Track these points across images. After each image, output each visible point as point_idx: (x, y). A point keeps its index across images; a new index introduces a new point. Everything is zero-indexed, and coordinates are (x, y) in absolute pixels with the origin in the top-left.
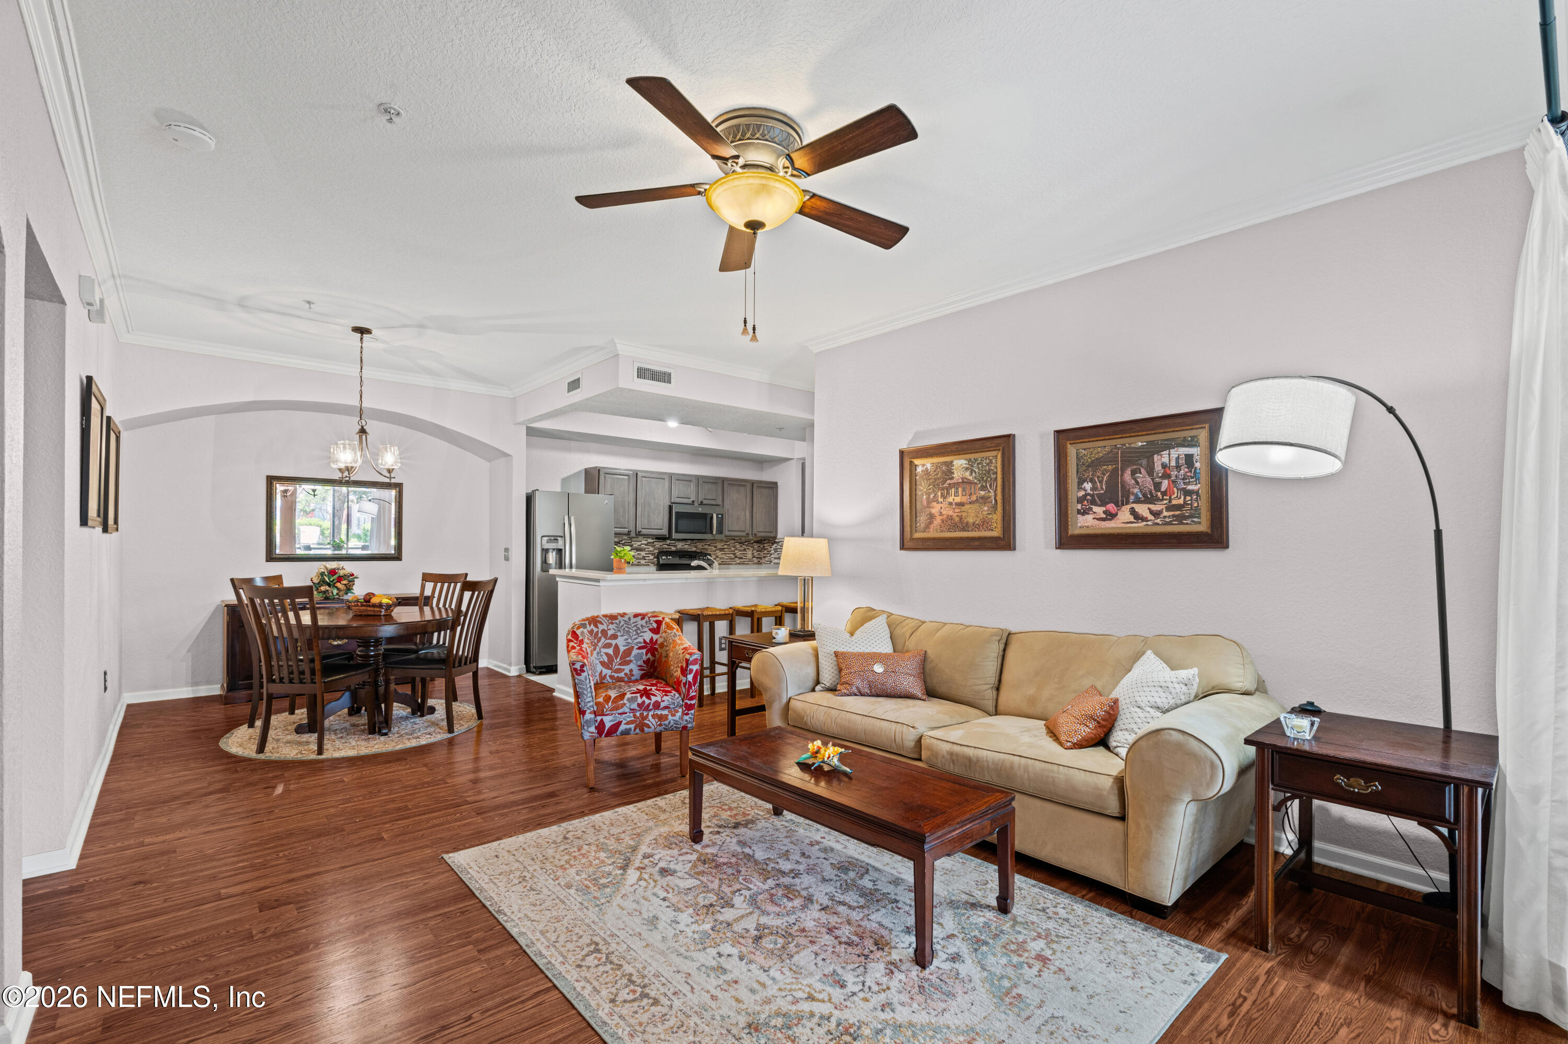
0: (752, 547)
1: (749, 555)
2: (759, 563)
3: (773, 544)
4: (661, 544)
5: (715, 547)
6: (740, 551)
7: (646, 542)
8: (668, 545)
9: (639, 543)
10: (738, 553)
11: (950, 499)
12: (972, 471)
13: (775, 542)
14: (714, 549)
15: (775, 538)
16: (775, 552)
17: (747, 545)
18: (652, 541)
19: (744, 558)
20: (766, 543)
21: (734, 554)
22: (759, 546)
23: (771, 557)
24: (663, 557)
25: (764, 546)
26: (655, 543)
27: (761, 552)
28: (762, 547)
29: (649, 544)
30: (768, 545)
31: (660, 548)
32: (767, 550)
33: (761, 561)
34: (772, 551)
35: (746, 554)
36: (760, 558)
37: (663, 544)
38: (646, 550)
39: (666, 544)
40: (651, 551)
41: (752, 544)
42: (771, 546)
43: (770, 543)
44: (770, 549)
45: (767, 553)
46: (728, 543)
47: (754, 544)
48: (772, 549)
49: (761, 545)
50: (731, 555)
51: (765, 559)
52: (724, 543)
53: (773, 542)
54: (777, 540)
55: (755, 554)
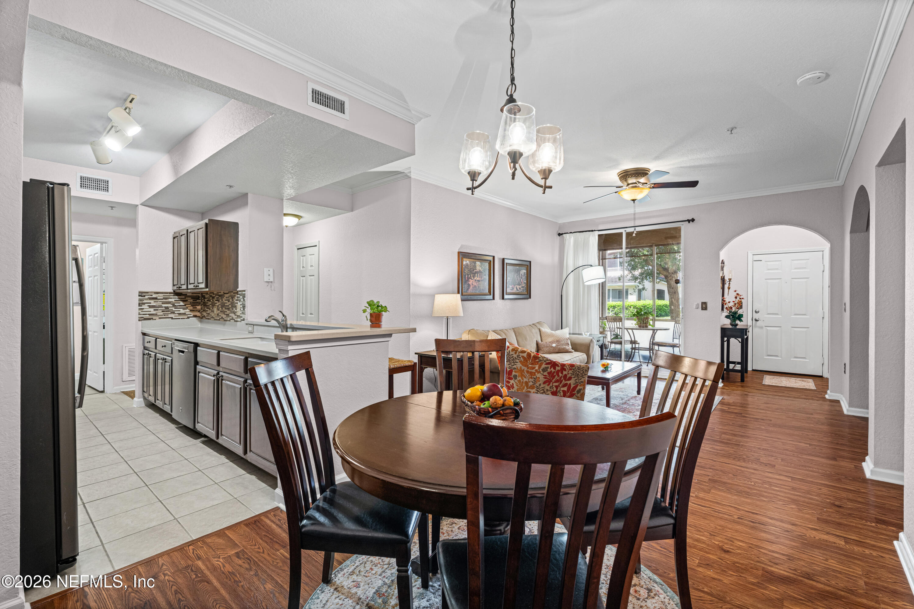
11: (475, 278)
12: (482, 268)
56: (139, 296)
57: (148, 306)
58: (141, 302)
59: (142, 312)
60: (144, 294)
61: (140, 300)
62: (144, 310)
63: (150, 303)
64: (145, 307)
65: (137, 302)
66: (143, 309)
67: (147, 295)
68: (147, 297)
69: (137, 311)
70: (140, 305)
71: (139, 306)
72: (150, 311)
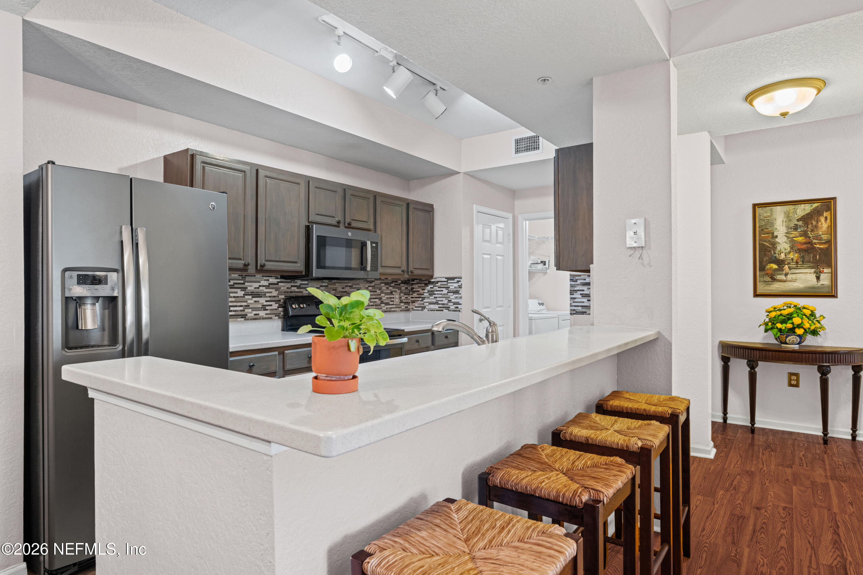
0: (400, 289)
1: (397, 301)
2: (407, 310)
3: (426, 285)
4: (289, 285)
6: (386, 294)
7: (266, 283)
8: (298, 287)
9: (257, 285)
10: (384, 297)
13: (430, 283)
15: (432, 277)
16: (431, 295)
17: (393, 287)
18: (275, 281)
19: (391, 303)
20: (416, 284)
21: (380, 299)
22: (409, 288)
23: (424, 301)
24: (294, 306)
25: (414, 288)
26: (280, 284)
27: (409, 295)
28: (412, 288)
29: (271, 286)
30: (418, 287)
31: (288, 292)
32: (418, 293)
33: (409, 307)
34: (425, 294)
35: (393, 298)
36: (408, 303)
37: (292, 286)
38: (267, 295)
39: (295, 286)
40: (274, 297)
41: (400, 285)
42: (423, 288)
43: (422, 284)
44: (423, 291)
45: (418, 296)
46: (373, 284)
47: (401, 285)
48: (426, 291)
49: (411, 287)
50: (377, 300)
51: (414, 304)
52: (369, 285)
53: (427, 282)
54: (433, 280)
55: (403, 298)
56: (571, 280)
57: (581, 294)
58: (572, 289)
59: (574, 302)
60: (577, 278)
61: (572, 286)
62: (576, 300)
63: (583, 290)
64: (577, 295)
65: (568, 289)
66: (575, 298)
67: (580, 279)
68: (579, 282)
69: (568, 302)
70: (572, 292)
71: (571, 294)
72: (583, 302)
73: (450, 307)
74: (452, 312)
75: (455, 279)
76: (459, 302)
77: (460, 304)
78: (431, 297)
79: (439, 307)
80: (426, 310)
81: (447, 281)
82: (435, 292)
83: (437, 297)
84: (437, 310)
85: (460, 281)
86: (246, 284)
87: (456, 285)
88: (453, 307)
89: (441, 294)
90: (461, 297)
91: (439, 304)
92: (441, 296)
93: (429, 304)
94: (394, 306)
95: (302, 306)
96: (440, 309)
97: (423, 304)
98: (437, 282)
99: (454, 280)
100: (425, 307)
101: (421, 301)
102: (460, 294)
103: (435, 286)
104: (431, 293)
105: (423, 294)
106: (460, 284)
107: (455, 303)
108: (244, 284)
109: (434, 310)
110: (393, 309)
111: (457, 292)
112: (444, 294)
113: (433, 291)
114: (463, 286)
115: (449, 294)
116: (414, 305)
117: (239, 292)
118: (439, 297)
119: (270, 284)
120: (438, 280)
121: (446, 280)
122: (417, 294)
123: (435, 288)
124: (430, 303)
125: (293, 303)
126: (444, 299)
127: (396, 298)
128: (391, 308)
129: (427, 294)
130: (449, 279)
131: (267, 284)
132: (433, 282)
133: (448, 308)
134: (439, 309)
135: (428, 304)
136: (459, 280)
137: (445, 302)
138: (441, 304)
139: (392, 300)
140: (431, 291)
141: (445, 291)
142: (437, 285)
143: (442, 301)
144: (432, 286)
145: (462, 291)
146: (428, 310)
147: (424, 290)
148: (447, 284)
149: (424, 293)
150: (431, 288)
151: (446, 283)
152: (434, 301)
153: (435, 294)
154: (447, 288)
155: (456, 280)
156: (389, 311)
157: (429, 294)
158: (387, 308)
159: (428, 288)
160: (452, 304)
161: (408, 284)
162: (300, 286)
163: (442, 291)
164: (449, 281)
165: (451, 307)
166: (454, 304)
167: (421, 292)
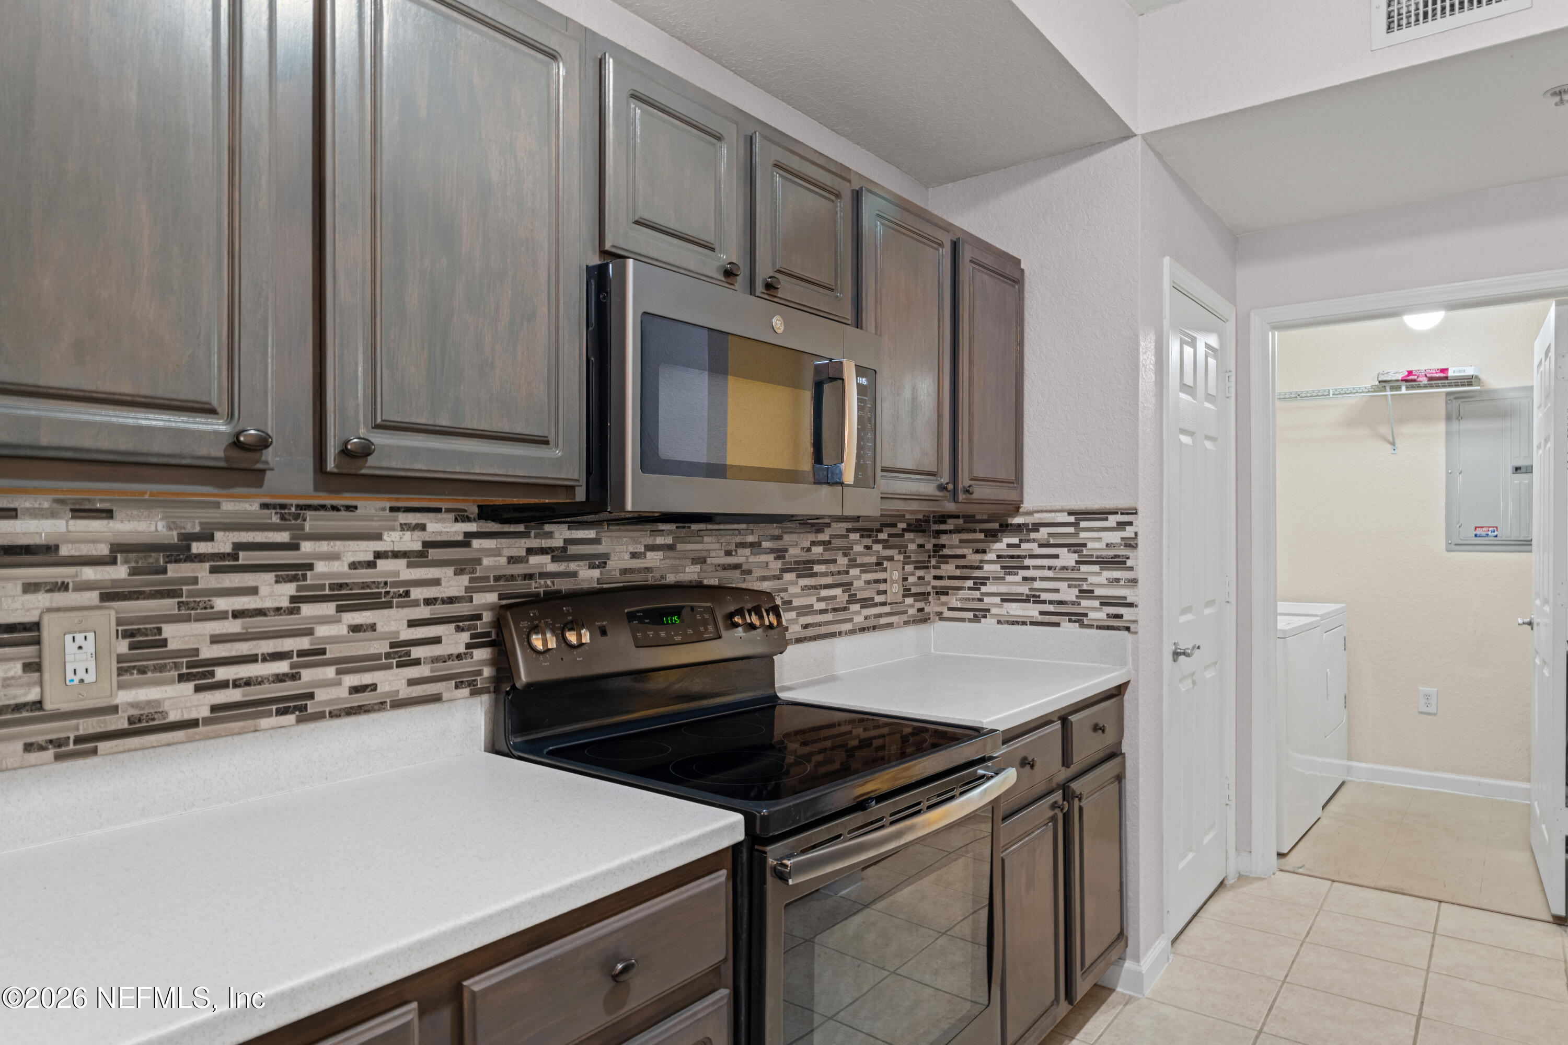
0: (902, 549)
1: (895, 589)
2: (922, 619)
3: (993, 535)
4: (518, 547)
5: (780, 554)
6: (865, 568)
7: (411, 542)
8: (559, 554)
9: (363, 550)
10: (859, 579)
13: (1006, 528)
14: (776, 565)
15: (1016, 509)
16: (1009, 570)
17: (886, 545)
18: (455, 530)
19: (879, 599)
20: (951, 532)
21: (847, 586)
22: (929, 546)
23: (984, 589)
24: (537, 642)
25: (944, 546)
26: (476, 543)
27: (927, 568)
28: (938, 547)
29: (433, 553)
30: (961, 541)
31: (512, 577)
32: (961, 562)
33: (927, 609)
34: (987, 567)
35: (885, 581)
36: (923, 596)
37: (530, 551)
38: (417, 593)
39: (543, 551)
40: (451, 600)
41: (902, 536)
42: (980, 546)
43: (974, 531)
44: (979, 557)
45: (958, 573)
46: (824, 537)
47: (908, 536)
48: (992, 556)
49: (934, 541)
50: (837, 592)
51: (944, 598)
52: (812, 537)
53: (996, 526)
54: (1018, 520)
55: (912, 579)
73: (1086, 615)
74: (1094, 631)
75: (1111, 517)
76: (1125, 598)
77: (1131, 605)
78: (1009, 578)
79: (1041, 613)
80: (989, 623)
81: (1075, 525)
82: (1027, 562)
83: (1033, 579)
84: (1032, 623)
85: (1130, 524)
86: (307, 547)
87: (1115, 537)
88: (1099, 615)
89: (1050, 568)
90: (1134, 581)
91: (1044, 602)
92: (1050, 574)
93: (1003, 600)
94: (887, 609)
95: (572, 637)
96: (1047, 619)
97: (981, 600)
98: (1036, 527)
99: (1106, 519)
100: (988, 610)
101: (970, 589)
102: (1131, 569)
103: (1028, 541)
104: (1012, 563)
105: (980, 568)
106: (1129, 532)
107: (1106, 602)
108: (293, 546)
109: (1024, 623)
110: (883, 621)
111: (1118, 562)
112: (1064, 568)
113: (1019, 557)
114: (1141, 541)
115: (1084, 568)
116: (944, 604)
117: (263, 590)
118: (1043, 579)
119: (427, 545)
120: (1037, 518)
121: (1072, 519)
122: (957, 567)
123: (1024, 546)
124: (1007, 599)
125: (535, 629)
126: (1063, 585)
127: (893, 582)
128: (879, 616)
129: (997, 567)
130: (1081, 515)
131: (418, 546)
132: (1019, 525)
133: (1079, 618)
134: (1041, 618)
135: (997, 600)
136: (1126, 518)
137: (1069, 594)
138: (1051, 602)
139: (882, 587)
140: (1012, 557)
141: (1067, 558)
142: (1033, 535)
143: (1057, 591)
144: (1015, 541)
145: (1140, 559)
146: (999, 622)
147: (984, 552)
148: (1076, 535)
149: (981, 561)
150: (1009, 545)
151: (1071, 530)
152: (1024, 590)
153: (1028, 568)
154: (1077, 547)
155: (1113, 520)
156: (874, 628)
157: (1002, 568)
158: (866, 618)
159: (997, 546)
160: (1096, 603)
161: (924, 531)
162: (564, 549)
163: (1056, 556)
164: (1083, 524)
165: (1092, 615)
166: (1102, 604)
167: (973, 558)
